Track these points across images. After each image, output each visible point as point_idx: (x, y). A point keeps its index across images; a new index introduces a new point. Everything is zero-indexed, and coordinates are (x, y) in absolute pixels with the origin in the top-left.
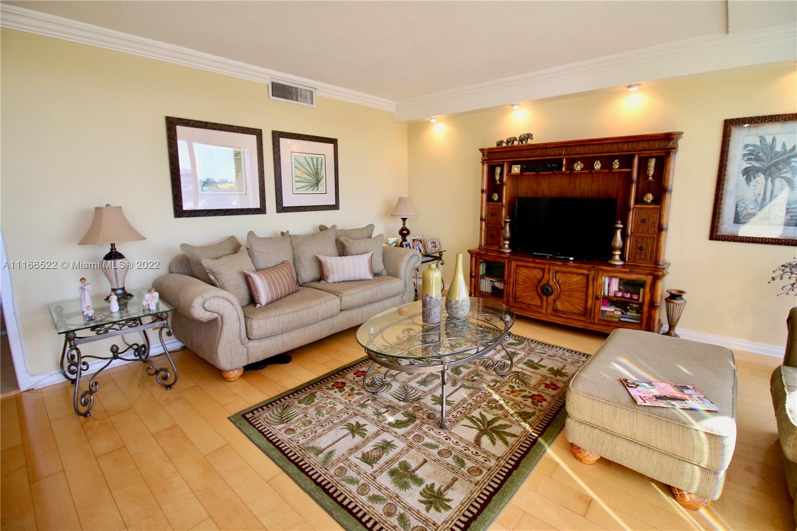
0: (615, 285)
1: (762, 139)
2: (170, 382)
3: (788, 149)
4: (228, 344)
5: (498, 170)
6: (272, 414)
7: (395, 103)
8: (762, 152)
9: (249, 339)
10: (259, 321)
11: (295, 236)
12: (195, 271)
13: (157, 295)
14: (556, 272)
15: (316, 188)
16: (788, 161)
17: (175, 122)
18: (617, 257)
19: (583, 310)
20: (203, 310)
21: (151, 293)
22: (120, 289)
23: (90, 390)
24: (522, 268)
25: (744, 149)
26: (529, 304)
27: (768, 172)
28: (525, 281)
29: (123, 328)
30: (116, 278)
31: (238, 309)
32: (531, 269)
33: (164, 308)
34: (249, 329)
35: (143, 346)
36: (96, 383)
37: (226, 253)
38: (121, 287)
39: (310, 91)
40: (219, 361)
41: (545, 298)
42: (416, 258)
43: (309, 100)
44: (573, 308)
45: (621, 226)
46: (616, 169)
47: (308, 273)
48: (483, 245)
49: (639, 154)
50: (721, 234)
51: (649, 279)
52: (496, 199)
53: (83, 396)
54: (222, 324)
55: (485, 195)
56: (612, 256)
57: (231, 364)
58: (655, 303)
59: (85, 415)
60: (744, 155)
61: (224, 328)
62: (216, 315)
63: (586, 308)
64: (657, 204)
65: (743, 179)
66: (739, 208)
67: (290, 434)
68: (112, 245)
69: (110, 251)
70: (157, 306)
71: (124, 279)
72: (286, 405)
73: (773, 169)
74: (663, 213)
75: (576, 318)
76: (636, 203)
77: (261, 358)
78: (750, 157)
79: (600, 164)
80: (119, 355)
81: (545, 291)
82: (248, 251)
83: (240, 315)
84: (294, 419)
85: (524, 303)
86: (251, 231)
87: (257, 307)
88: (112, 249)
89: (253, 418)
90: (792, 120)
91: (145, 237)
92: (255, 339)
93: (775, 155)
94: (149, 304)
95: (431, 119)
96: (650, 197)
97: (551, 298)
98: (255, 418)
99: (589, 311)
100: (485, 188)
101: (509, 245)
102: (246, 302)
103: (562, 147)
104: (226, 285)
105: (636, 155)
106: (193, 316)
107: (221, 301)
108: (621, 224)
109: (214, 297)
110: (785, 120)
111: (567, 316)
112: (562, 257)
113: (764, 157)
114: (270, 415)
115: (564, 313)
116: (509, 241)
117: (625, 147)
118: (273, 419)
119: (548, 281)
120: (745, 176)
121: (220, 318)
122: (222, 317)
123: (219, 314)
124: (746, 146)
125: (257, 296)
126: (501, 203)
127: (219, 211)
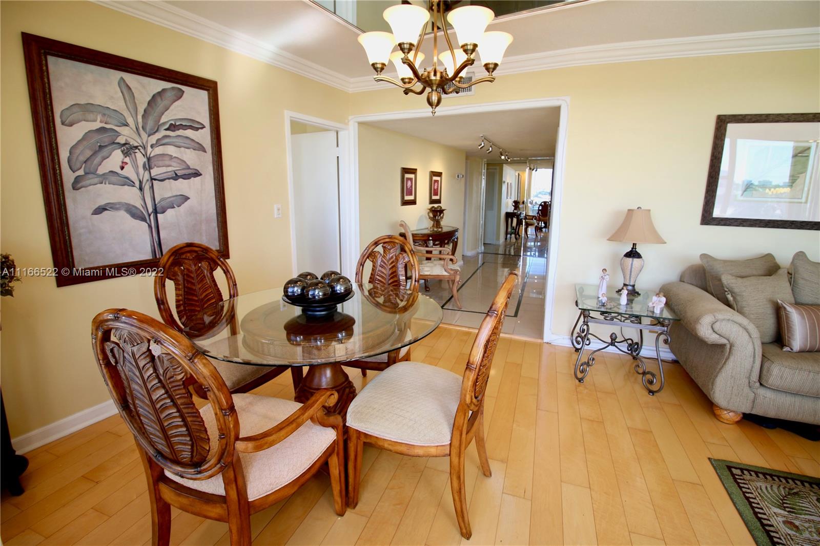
2: (654, 388)
4: (731, 379)
6: (769, 489)
9: (761, 384)
10: (783, 369)
12: (710, 287)
13: (664, 300)
17: (728, 120)
20: (710, 331)
21: (659, 296)
22: (631, 286)
23: (588, 362)
29: (626, 321)
30: (631, 274)
31: (755, 344)
33: (667, 315)
34: (764, 372)
35: (637, 344)
36: (593, 359)
37: (755, 273)
38: (632, 283)
40: (714, 392)
53: (582, 365)
54: (729, 353)
57: (729, 403)
59: (580, 380)
61: (732, 359)
62: (724, 341)
67: (792, 530)
68: (634, 244)
69: (631, 249)
70: (662, 311)
71: (637, 277)
72: (795, 491)
77: (771, 414)
80: (616, 344)
82: (790, 276)
83: (757, 352)
84: (803, 516)
86: (801, 252)
87: (784, 350)
88: (633, 248)
89: (741, 477)
91: (666, 241)
92: (769, 388)
94: (654, 307)
98: (744, 479)
102: (768, 339)
104: (746, 310)
106: (698, 333)
107: (736, 328)
109: (729, 320)
114: (766, 488)
118: (769, 496)
121: (728, 346)
122: (732, 346)
123: (729, 341)
125: (788, 337)
127: (758, 222)
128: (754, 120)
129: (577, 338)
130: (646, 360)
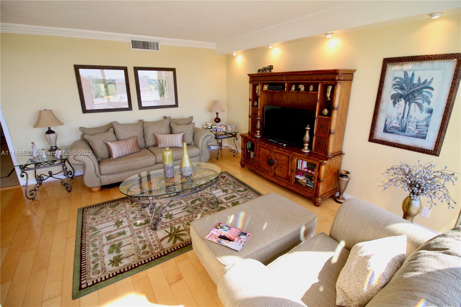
0: (305, 165)
1: (406, 73)
2: (69, 189)
3: (422, 82)
7: (214, 44)
8: (405, 83)
9: (101, 174)
10: (105, 166)
11: (146, 122)
14: (276, 152)
15: (163, 96)
16: (421, 91)
17: (79, 67)
18: (306, 148)
19: (287, 177)
22: (54, 147)
23: (34, 189)
24: (261, 148)
25: (394, 80)
26: (264, 169)
27: (407, 99)
28: (262, 156)
30: (51, 142)
32: (265, 149)
35: (70, 171)
36: (38, 187)
37: (102, 131)
38: (54, 145)
39: (157, 43)
40: (86, 183)
41: (270, 167)
42: (210, 137)
43: (156, 48)
44: (283, 175)
45: (309, 129)
46: (311, 91)
47: (150, 142)
48: (250, 132)
49: (321, 83)
50: (375, 138)
51: (318, 164)
52: (255, 105)
55: (251, 102)
56: (303, 147)
57: (92, 185)
58: (320, 179)
59: (33, 199)
60: (394, 85)
61: (86, 169)
63: (288, 175)
64: (329, 116)
65: (391, 102)
66: (387, 122)
67: (92, 220)
68: (49, 127)
71: (56, 142)
72: (103, 207)
73: (411, 96)
74: (331, 123)
75: (283, 180)
76: (319, 114)
77: (108, 183)
78: (397, 86)
79: (304, 88)
80: (53, 176)
81: (270, 163)
84: (100, 214)
85: (262, 168)
86: (115, 121)
87: (110, 159)
88: (49, 129)
89: (86, 211)
90: (426, 60)
91: (64, 123)
92: (104, 175)
93: (413, 86)
95: (234, 53)
96: (326, 111)
97: (273, 167)
99: (289, 178)
100: (251, 98)
101: (260, 133)
103: (284, 75)
104: (96, 148)
105: (320, 83)
107: (84, 157)
108: (309, 127)
110: (422, 60)
111: (279, 179)
112: (281, 144)
113: (406, 87)
114: (93, 210)
115: (278, 176)
116: (260, 131)
117: (314, 77)
118: (92, 213)
119: (272, 157)
120: (393, 100)
122: (85, 164)
123: (84, 162)
124: (396, 78)
125: (112, 154)
126: (257, 108)
128: (90, 68)
129: (38, 178)
130: (79, 177)
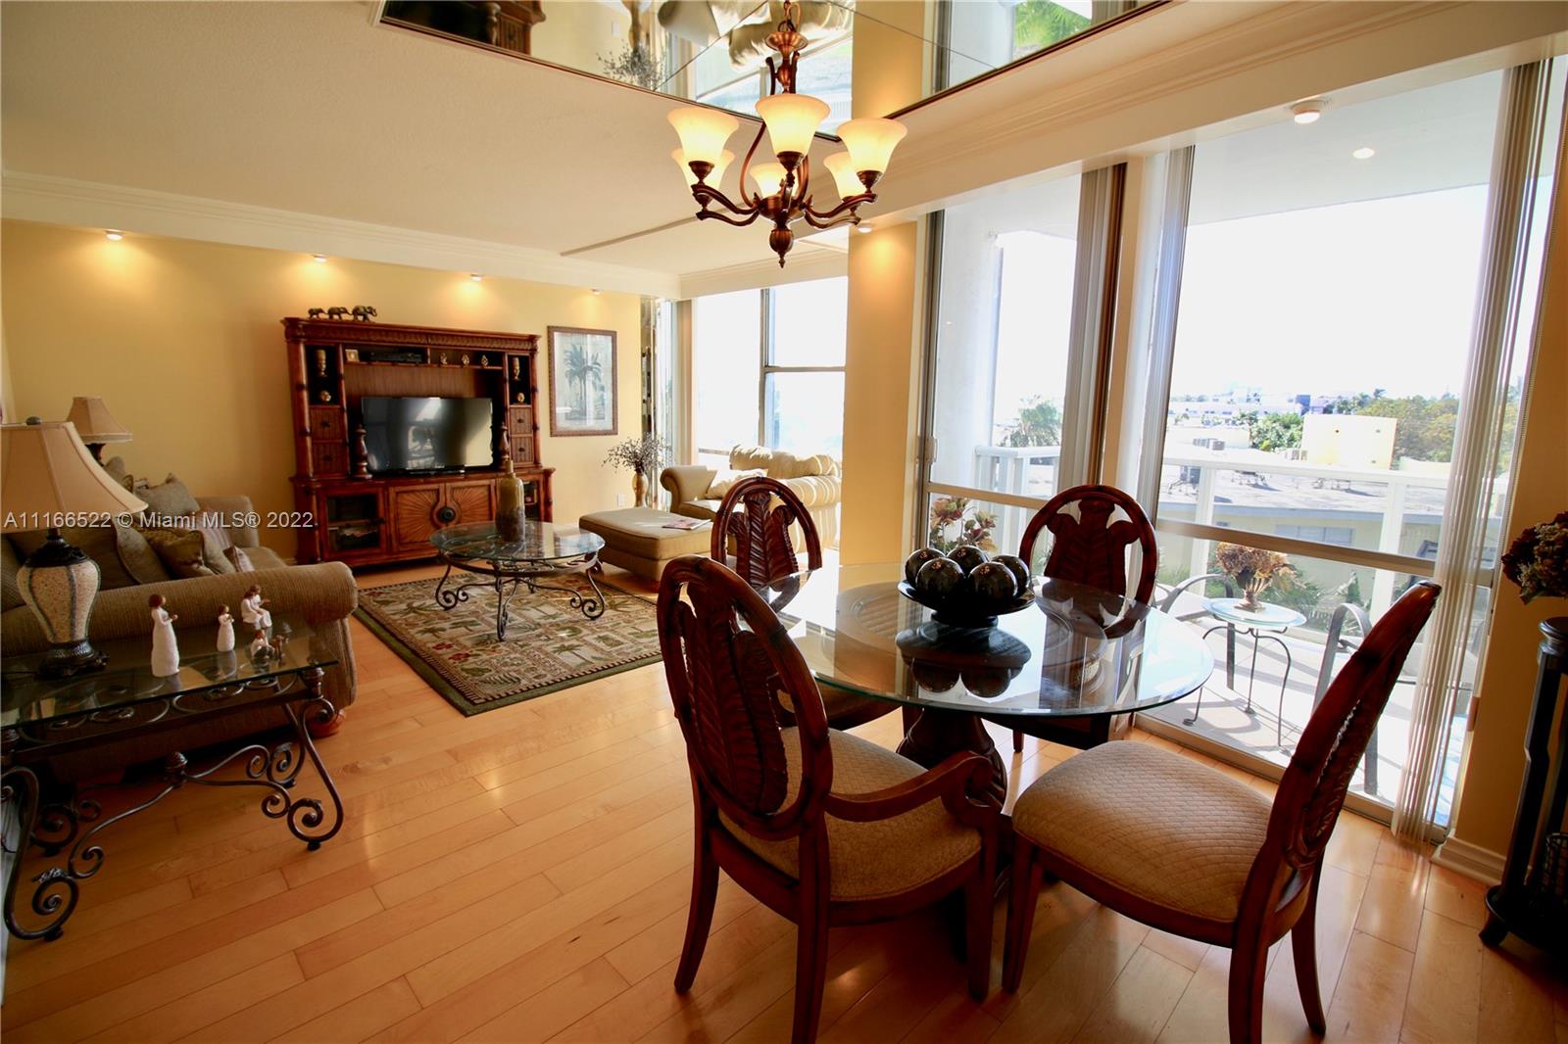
1: (573, 346)
3: (589, 358)
5: (323, 355)
8: (575, 358)
14: (453, 489)
24: (405, 496)
26: (423, 542)
27: (581, 376)
28: (411, 513)
32: (418, 494)
41: (444, 526)
45: (506, 428)
46: (486, 366)
48: (311, 475)
49: (508, 352)
50: (558, 430)
51: (541, 479)
52: (328, 400)
55: (305, 394)
58: (549, 500)
60: (564, 359)
64: (529, 404)
73: (583, 373)
74: (534, 412)
76: (511, 403)
78: (568, 361)
79: (468, 360)
81: (443, 517)
85: (414, 542)
88: (52, 539)
90: (590, 333)
93: (583, 362)
96: (521, 397)
97: (451, 524)
100: (303, 382)
103: (422, 334)
105: (505, 354)
108: (505, 425)
112: (449, 472)
113: (577, 362)
117: (495, 343)
119: (446, 503)
120: (567, 379)
124: (564, 351)
126: (337, 406)
